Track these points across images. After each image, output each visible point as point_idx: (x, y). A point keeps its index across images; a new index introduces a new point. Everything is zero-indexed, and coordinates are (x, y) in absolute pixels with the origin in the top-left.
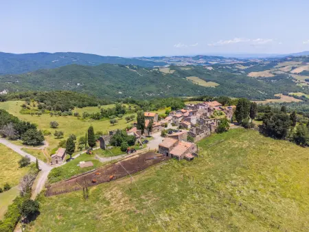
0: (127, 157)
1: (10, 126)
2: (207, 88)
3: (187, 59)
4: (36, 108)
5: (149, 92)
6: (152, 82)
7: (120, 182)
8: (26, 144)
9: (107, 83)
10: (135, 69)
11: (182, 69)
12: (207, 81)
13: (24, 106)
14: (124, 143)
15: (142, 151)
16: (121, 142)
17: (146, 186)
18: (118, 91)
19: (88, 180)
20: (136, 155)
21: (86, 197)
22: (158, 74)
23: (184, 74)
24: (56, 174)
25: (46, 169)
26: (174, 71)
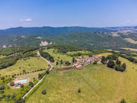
0: (67, 67)
1: (48, 57)
2: (134, 44)
3: (130, 28)
4: (57, 51)
5: (105, 45)
6: (107, 40)
7: (63, 71)
8: (51, 62)
9: (87, 40)
10: (101, 34)
11: (124, 34)
12: (135, 41)
13: (54, 51)
14: (68, 64)
15: (71, 66)
16: (68, 63)
17: (68, 72)
18: (91, 44)
19: (58, 70)
20: (69, 67)
21: (57, 72)
22: (110, 37)
23: (124, 37)
24: (53, 68)
25: (52, 67)
26: (119, 35)
